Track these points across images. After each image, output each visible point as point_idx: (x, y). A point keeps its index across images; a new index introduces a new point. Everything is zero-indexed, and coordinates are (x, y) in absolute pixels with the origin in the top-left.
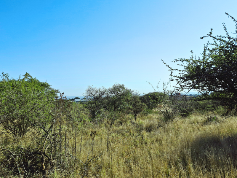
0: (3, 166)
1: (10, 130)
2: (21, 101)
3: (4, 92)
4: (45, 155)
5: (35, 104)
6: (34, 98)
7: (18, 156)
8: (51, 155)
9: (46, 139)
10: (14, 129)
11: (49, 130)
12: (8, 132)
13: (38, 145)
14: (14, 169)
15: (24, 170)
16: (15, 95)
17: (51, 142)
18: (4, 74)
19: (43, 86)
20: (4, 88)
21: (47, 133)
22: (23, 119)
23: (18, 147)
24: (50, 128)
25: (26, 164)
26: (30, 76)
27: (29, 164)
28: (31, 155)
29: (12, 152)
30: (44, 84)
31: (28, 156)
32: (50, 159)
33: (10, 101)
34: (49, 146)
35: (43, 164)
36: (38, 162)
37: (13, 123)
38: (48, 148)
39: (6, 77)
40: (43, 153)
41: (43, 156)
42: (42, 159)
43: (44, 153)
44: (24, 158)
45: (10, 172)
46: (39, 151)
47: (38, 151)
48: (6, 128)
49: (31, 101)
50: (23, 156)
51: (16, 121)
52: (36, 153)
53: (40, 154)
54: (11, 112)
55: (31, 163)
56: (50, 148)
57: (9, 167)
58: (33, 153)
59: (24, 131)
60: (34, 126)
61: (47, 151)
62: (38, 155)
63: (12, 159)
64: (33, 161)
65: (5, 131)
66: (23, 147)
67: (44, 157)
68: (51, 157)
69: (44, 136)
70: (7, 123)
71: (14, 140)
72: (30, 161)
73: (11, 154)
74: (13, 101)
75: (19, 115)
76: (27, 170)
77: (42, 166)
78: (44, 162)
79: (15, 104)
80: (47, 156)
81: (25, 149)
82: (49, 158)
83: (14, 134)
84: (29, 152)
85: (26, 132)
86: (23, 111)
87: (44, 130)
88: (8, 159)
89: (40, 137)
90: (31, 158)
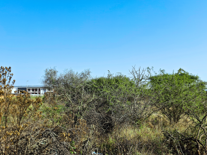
0: (164, 145)
1: (166, 115)
2: (175, 92)
3: (162, 85)
4: (200, 143)
5: (186, 95)
6: (186, 90)
7: (175, 138)
8: (205, 144)
9: (200, 128)
10: (170, 115)
11: (203, 120)
12: (164, 117)
13: (192, 132)
14: (173, 149)
15: (181, 152)
16: (170, 87)
17: (205, 132)
18: (161, 70)
19: (192, 78)
20: (161, 81)
21: (201, 123)
22: (177, 107)
23: (175, 131)
24: (204, 119)
25: (183, 148)
26: (183, 70)
27: (185, 148)
28: (186, 139)
29: (170, 134)
30: (193, 76)
31: (185, 140)
32: (205, 148)
33: (166, 91)
34: (203, 135)
35: (199, 151)
36: (193, 148)
37: (169, 110)
38: (202, 137)
39: (163, 73)
40: (198, 140)
41: (197, 143)
42: (197, 146)
43: (199, 141)
44: (180, 141)
45: (170, 151)
46: (194, 138)
47: (193, 137)
48: (163, 113)
49: (184, 93)
50: (180, 140)
51: (170, 108)
52: (191, 139)
53: (195, 141)
54: (167, 100)
56: (204, 137)
57: (168, 146)
58: (189, 139)
59: (178, 118)
60: (188, 115)
61: (201, 139)
62: (193, 141)
63: (171, 140)
64: (188, 145)
65: (162, 116)
66: (179, 131)
67: (199, 144)
68: (205, 146)
69: (197, 125)
70: (164, 109)
71: (170, 124)
72: (186, 145)
73: (169, 135)
74: (168, 92)
75: (174, 104)
76: (184, 152)
77: (198, 152)
78: (199, 149)
79: (170, 95)
80: (201, 144)
81: (181, 134)
82: (203, 146)
83: (170, 119)
84: (184, 137)
85: (180, 119)
86: (177, 100)
87: (198, 119)
88: (167, 139)
89: (194, 126)
90: (187, 142)
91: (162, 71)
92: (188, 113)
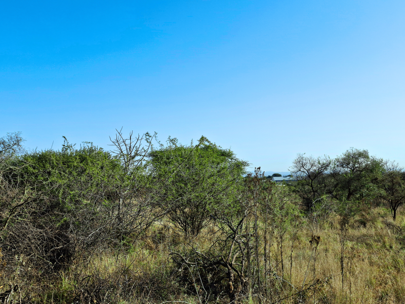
0: (173, 279)
1: (179, 223)
2: (194, 179)
3: (171, 166)
4: (233, 268)
5: (213, 185)
6: (213, 176)
7: (193, 265)
8: (241, 269)
9: (233, 242)
10: (185, 222)
11: (238, 227)
12: (176, 227)
13: (221, 250)
14: (188, 285)
15: (203, 289)
16: (186, 170)
17: (240, 248)
18: (171, 138)
19: (223, 155)
20: (171, 160)
21: (235, 232)
22: (197, 207)
23: (193, 251)
24: (239, 225)
25: (205, 281)
26: (207, 140)
27: (209, 281)
28: (211, 265)
29: (184, 258)
30: (224, 152)
31: (208, 266)
32: (241, 276)
33: (179, 179)
34: (237, 254)
35: (231, 283)
36: (223, 278)
37: (183, 212)
38: (237, 258)
39: (173, 144)
40: (229, 264)
41: (229, 270)
42: (229, 274)
43: (231, 265)
44: (201, 269)
45: (183, 289)
46: (224, 261)
47: (222, 259)
48: (174, 219)
49: (209, 180)
50: (201, 266)
51: (186, 210)
52: (218, 263)
53: (225, 265)
54: (181, 195)
55: (211, 279)
56: (239, 257)
57: (180, 281)
58: (215, 263)
59: (199, 226)
60: (215, 219)
61: (235, 262)
62: (222, 267)
63: (186, 269)
64: (214, 275)
65: (171, 224)
66: (199, 251)
67: (231, 271)
68: (241, 273)
69: (229, 237)
70: (176, 212)
71: (186, 238)
72: (211, 276)
73: (183, 260)
74: (182, 180)
75: (192, 201)
76: (207, 289)
77: (229, 285)
78: (231, 279)
79: (186, 185)
80: (235, 270)
81: (202, 255)
82: (238, 274)
83: (185, 230)
84: (208, 260)
85: (201, 228)
86: (197, 194)
87: (230, 227)
88: (179, 269)
89: (225, 239)
90: (212, 270)
91: (173, 141)
92: (214, 217)
